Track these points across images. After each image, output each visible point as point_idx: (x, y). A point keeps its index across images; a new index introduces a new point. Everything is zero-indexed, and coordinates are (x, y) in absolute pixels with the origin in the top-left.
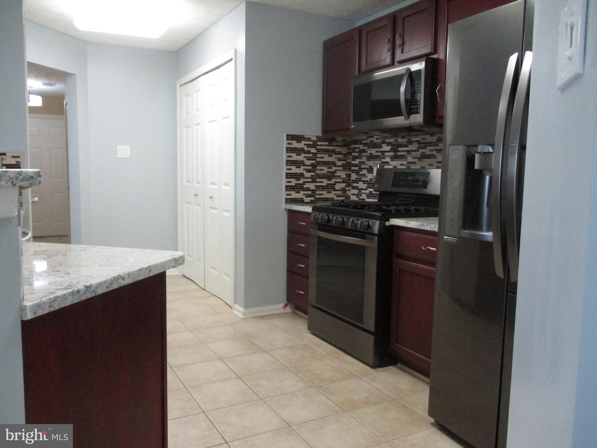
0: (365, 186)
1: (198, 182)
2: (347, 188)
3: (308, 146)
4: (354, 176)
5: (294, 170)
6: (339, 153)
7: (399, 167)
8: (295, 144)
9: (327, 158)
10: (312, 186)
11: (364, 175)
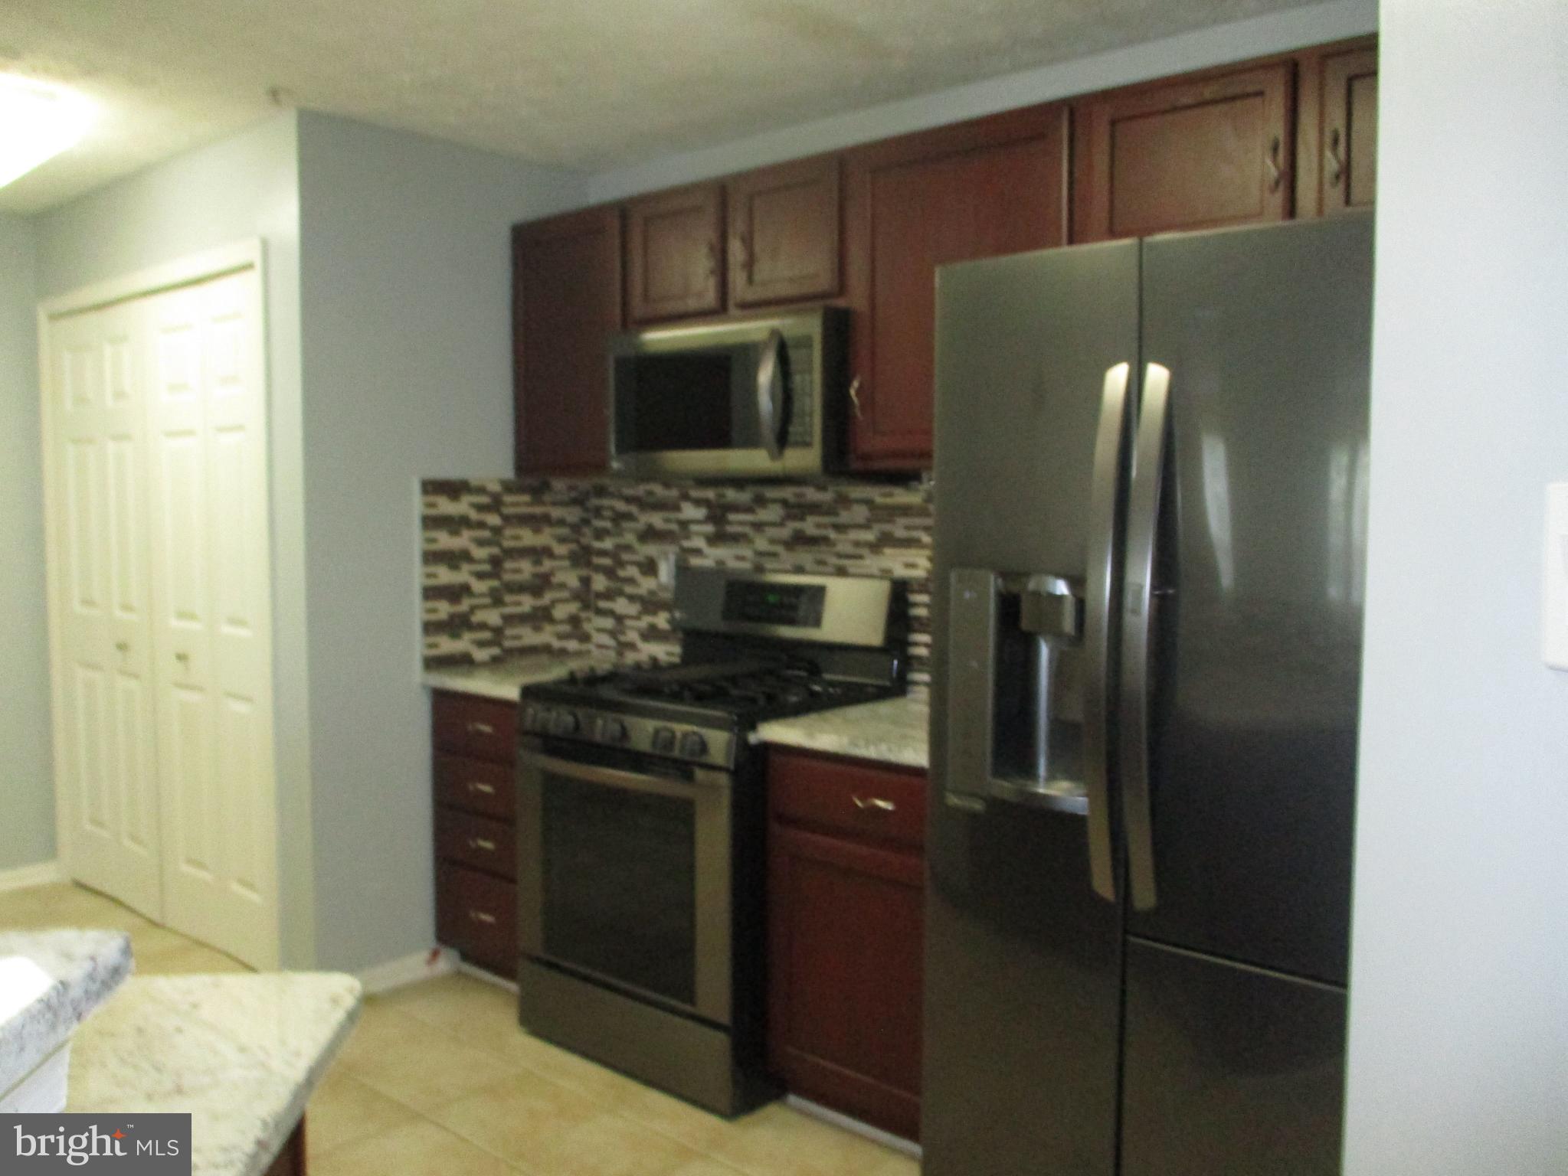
0: (633, 609)
1: (127, 607)
2: (583, 615)
3: (480, 508)
4: (600, 583)
5: (445, 576)
6: (561, 522)
7: (732, 564)
8: (446, 506)
9: (528, 538)
10: (493, 617)
11: (631, 581)
